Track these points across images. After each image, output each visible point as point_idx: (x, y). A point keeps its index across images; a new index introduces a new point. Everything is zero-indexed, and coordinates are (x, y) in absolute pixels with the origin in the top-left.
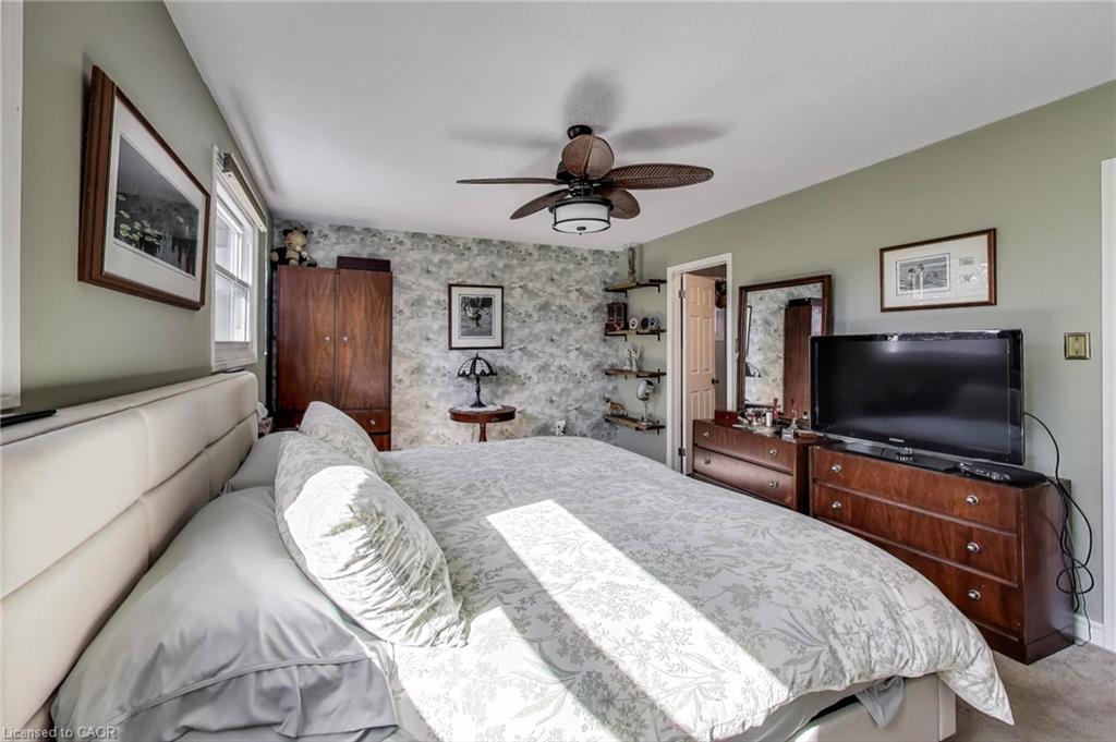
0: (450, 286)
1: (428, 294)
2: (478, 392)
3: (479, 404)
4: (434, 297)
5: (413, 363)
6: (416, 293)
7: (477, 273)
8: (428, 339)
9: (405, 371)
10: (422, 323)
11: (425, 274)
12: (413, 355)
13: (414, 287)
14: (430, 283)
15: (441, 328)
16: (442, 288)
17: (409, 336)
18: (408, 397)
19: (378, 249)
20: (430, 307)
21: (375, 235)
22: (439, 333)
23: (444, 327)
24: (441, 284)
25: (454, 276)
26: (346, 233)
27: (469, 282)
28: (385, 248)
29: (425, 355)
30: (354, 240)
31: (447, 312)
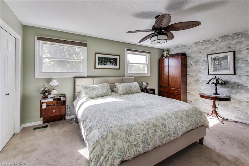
0: (208, 55)
1: (200, 59)
2: (216, 89)
3: (216, 93)
4: (203, 59)
5: (195, 79)
6: (196, 59)
7: (221, 48)
8: (200, 72)
9: (193, 80)
10: (198, 67)
11: (199, 53)
12: (195, 76)
13: (195, 57)
14: (201, 55)
15: (205, 68)
16: (205, 56)
17: (194, 71)
18: (194, 88)
19: (185, 50)
20: (201, 62)
21: (184, 46)
22: (204, 70)
23: (206, 68)
24: (205, 55)
25: (210, 52)
26: (177, 48)
27: (217, 52)
28: (187, 49)
29: (199, 76)
30: (179, 49)
31: (207, 63)
